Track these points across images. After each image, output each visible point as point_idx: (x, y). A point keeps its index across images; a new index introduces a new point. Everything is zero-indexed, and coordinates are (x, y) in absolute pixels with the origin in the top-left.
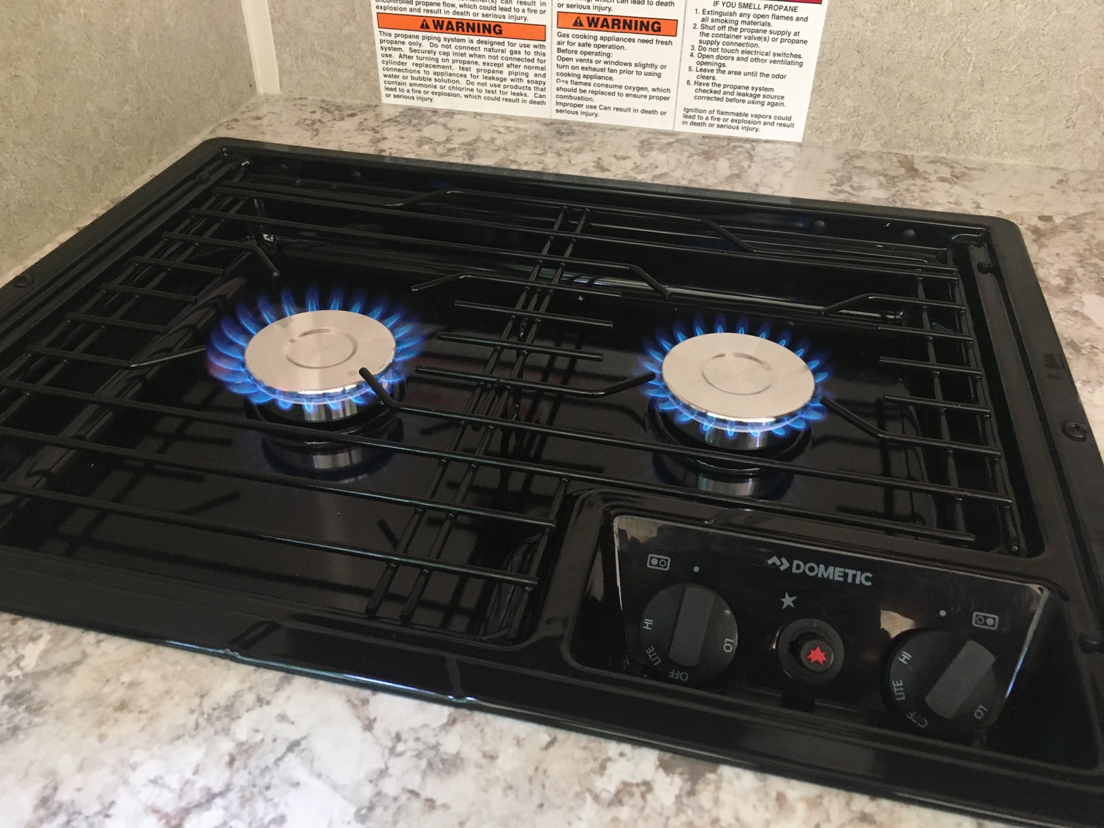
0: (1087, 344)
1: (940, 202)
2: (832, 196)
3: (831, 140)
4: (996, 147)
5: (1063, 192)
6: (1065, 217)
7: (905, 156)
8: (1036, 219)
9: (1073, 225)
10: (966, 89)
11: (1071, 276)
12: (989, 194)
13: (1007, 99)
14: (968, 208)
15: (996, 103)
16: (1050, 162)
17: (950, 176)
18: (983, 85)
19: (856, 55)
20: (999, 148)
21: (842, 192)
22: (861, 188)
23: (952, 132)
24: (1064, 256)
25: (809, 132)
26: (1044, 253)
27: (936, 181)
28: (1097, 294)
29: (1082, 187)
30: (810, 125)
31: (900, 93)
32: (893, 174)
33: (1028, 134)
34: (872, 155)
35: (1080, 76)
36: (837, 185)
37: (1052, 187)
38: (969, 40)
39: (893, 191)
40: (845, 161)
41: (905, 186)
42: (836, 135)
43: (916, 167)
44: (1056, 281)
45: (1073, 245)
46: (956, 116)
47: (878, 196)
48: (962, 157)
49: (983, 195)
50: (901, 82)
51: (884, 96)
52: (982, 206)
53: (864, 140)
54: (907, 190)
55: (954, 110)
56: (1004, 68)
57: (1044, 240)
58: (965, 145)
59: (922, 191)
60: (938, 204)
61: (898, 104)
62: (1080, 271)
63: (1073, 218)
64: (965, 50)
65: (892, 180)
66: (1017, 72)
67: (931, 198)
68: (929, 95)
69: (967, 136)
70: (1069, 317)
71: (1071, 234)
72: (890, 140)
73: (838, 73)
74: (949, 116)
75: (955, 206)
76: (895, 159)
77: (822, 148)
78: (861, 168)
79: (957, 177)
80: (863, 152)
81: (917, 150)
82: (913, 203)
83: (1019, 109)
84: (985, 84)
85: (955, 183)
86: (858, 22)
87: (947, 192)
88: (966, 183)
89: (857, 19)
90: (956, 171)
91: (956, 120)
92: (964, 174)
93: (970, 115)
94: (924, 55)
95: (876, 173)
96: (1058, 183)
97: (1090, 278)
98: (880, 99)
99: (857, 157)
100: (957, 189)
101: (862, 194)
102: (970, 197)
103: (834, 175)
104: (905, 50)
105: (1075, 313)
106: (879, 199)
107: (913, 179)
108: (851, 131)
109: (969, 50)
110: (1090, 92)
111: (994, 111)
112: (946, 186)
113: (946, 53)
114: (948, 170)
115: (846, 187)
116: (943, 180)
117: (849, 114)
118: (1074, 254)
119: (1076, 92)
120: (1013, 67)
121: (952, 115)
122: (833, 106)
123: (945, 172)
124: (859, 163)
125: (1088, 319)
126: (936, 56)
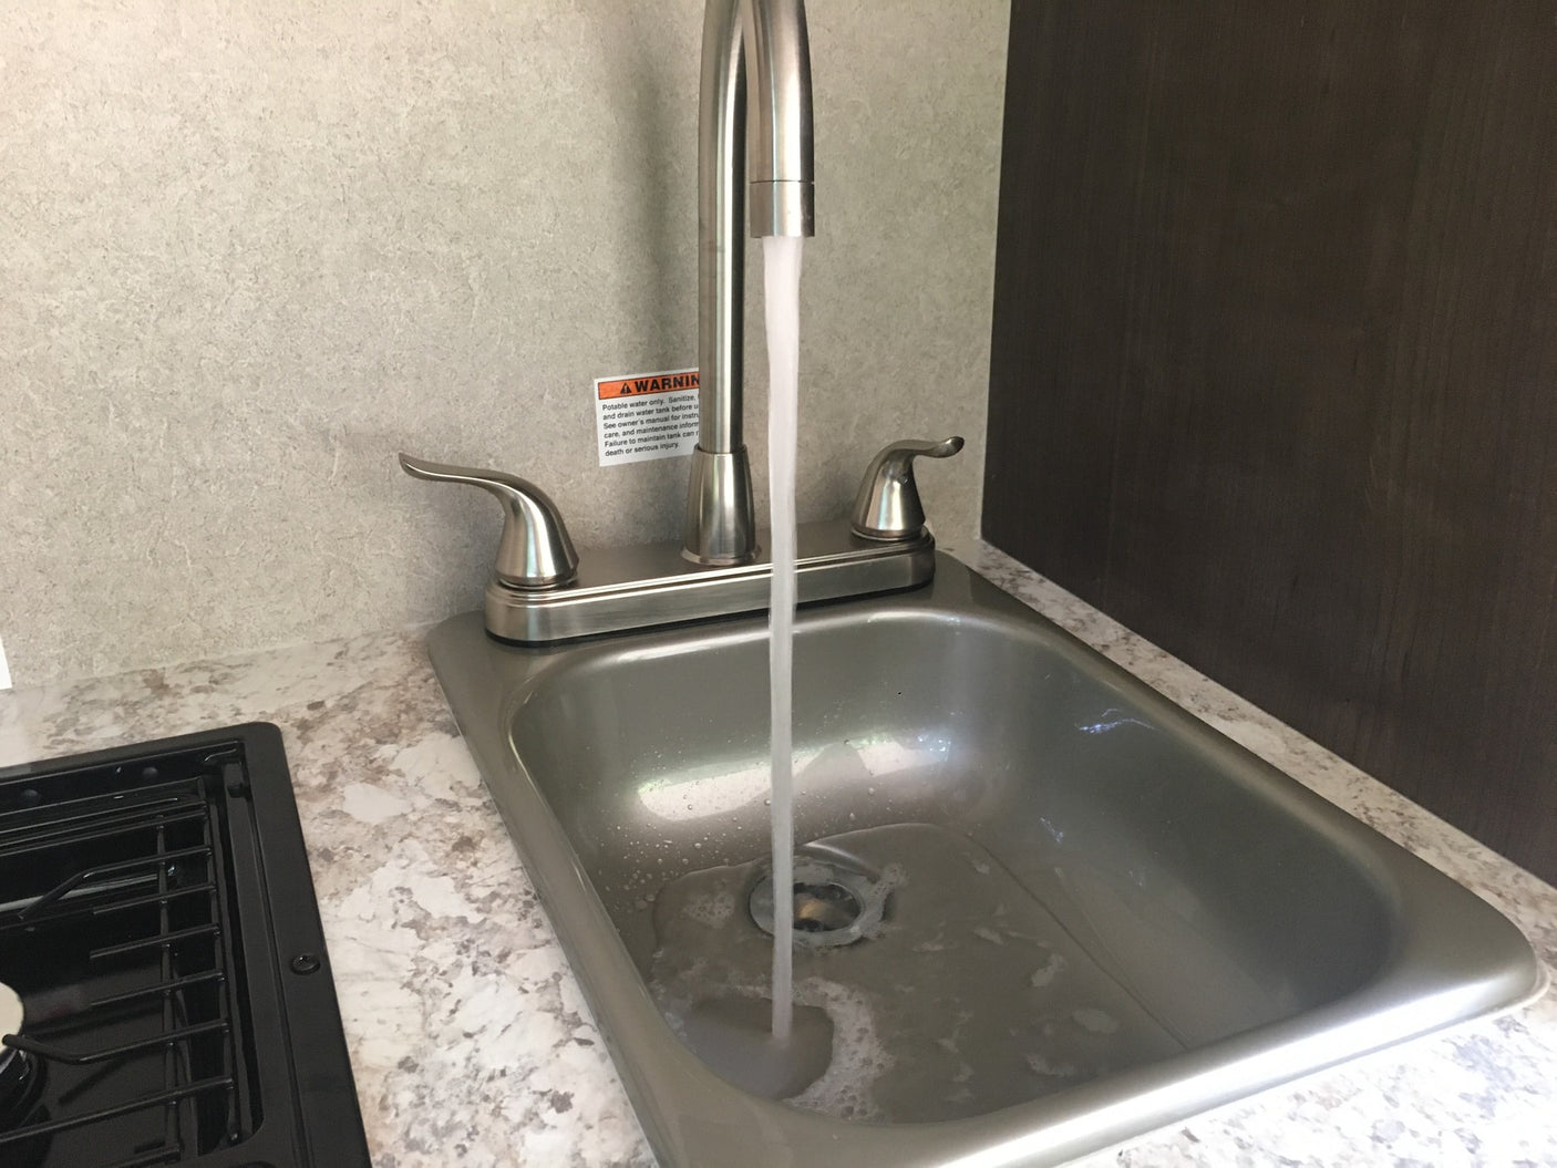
0: (342, 847)
1: (191, 720)
2: (46, 751)
3: (52, 676)
4: (259, 635)
5: (341, 666)
6: (339, 697)
7: (154, 671)
8: (305, 709)
9: (346, 705)
10: (194, 583)
11: (336, 768)
12: (253, 693)
13: (247, 583)
14: (226, 720)
15: (236, 590)
16: (327, 634)
17: (207, 683)
18: (211, 575)
19: (39, 577)
20: (263, 635)
21: (64, 741)
22: (90, 730)
23: (199, 630)
24: (329, 746)
25: (17, 673)
26: (308, 752)
27: (190, 694)
28: (362, 782)
29: (363, 655)
30: (15, 666)
31: (116, 605)
32: (135, 699)
33: (289, 613)
34: (111, 680)
35: (315, 542)
36: (57, 735)
37: (329, 664)
38: (172, 533)
39: (132, 722)
40: (73, 698)
41: (148, 712)
42: (55, 669)
43: (166, 682)
44: (317, 781)
45: (342, 730)
46: (196, 614)
47: (109, 735)
48: (225, 654)
49: (245, 698)
50: (112, 593)
51: (98, 611)
52: (242, 711)
53: (95, 665)
54: (150, 716)
55: (191, 608)
56: (227, 553)
57: (310, 734)
58: (223, 641)
59: (170, 712)
60: (188, 724)
61: (119, 617)
62: (346, 759)
63: (346, 697)
64: (172, 543)
65: (131, 707)
66: (243, 554)
67: (180, 719)
68: (152, 599)
69: (219, 631)
70: (326, 820)
71: (342, 717)
72: (129, 658)
73: (25, 600)
74: (188, 615)
75: (209, 720)
76: (139, 678)
77: (42, 687)
78: (92, 702)
79: (218, 679)
80: (98, 681)
81: (168, 661)
82: (155, 732)
83: (266, 590)
84: (214, 573)
85: (213, 690)
86: (24, 540)
87: (201, 705)
88: (227, 687)
89: (23, 537)
90: (216, 675)
91: (198, 618)
92: (226, 676)
93: (213, 608)
94: (126, 558)
95: (114, 703)
96: (336, 658)
97: (357, 765)
98: (93, 616)
99: (91, 688)
100: (215, 698)
101: (90, 737)
102: (228, 704)
103: (54, 722)
104: (99, 558)
105: (333, 814)
106: (112, 738)
107: (161, 700)
108: (73, 660)
109: (177, 542)
110: (334, 555)
111: (239, 598)
112: (201, 697)
113: (151, 552)
114: (207, 675)
115: (70, 735)
116: (197, 690)
117: (62, 641)
118: (342, 741)
119: (319, 559)
120: (238, 549)
121: (192, 614)
122: (36, 638)
123: (202, 679)
124: (89, 697)
125: (347, 815)
126: (141, 556)
